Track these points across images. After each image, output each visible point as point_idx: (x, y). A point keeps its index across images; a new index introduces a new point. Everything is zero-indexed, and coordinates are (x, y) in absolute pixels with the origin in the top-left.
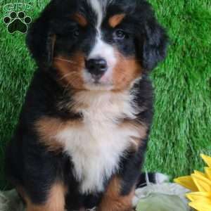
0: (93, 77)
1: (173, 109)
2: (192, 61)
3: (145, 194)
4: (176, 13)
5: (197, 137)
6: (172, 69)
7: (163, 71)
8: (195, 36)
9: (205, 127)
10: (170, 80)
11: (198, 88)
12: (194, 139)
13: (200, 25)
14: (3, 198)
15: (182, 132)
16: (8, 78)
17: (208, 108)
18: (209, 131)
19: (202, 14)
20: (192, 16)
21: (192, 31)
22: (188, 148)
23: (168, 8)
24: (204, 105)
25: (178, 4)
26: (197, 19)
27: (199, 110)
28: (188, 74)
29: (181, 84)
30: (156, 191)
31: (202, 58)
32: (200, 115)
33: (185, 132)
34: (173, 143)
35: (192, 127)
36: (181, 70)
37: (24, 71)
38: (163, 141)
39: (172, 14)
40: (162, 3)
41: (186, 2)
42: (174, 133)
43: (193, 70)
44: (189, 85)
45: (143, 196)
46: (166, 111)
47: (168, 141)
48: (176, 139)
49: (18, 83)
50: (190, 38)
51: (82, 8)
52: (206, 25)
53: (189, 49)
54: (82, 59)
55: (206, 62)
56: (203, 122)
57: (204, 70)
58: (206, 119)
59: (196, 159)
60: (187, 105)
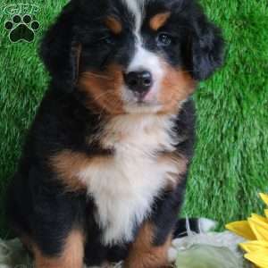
0: (135, 95)
1: (222, 139)
2: (247, 78)
3: (185, 245)
4: (228, 17)
5: (250, 175)
6: (221, 88)
7: (209, 90)
8: (251, 47)
9: (262, 162)
10: (218, 102)
11: (254, 112)
12: (248, 176)
13: (257, 33)
14: (4, 248)
15: (232, 168)
16: (13, 96)
17: (266, 137)
18: (266, 168)
19: (260, 19)
20: (248, 21)
21: (248, 40)
22: (240, 189)
23: (218, 11)
24: (261, 134)
25: (230, 5)
26: (253, 25)
27: (254, 141)
28: (241, 94)
29: (232, 107)
30: (199, 242)
31: (259, 75)
32: (255, 146)
33: (236, 168)
34: (221, 182)
35: (245, 161)
36: (232, 89)
37: (34, 87)
38: (208, 179)
39: (222, 19)
40: (209, 4)
41: (239, 3)
42: (222, 169)
43: (248, 89)
44: (242, 109)
45: (183, 248)
46: (213, 141)
47: (215, 180)
48: (225, 177)
49: (25, 102)
50: (245, 49)
51: (115, 9)
52: (265, 33)
53: (243, 63)
54: (120, 72)
55: (264, 80)
56: (259, 156)
57: (262, 89)
58: (263, 152)
59: (250, 203)
60: (239, 134)
